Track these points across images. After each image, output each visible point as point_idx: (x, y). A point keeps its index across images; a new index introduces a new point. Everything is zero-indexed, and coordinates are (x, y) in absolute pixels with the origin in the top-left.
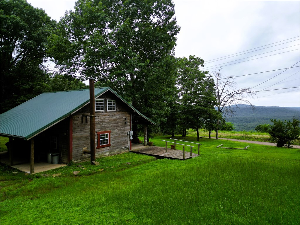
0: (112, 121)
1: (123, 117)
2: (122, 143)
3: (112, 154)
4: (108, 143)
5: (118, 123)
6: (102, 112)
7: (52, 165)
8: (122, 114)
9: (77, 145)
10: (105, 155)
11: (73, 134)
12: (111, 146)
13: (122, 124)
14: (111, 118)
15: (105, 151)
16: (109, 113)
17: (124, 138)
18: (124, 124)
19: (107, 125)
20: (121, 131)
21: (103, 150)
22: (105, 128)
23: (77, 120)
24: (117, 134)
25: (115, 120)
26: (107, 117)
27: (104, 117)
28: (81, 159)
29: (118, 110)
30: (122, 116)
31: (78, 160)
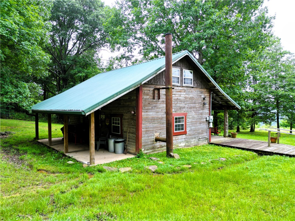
0: (188, 99)
1: (201, 96)
2: (200, 131)
3: (189, 144)
4: (183, 130)
5: (195, 103)
6: (178, 86)
7: (114, 154)
8: (200, 91)
9: (147, 129)
10: (180, 145)
11: (143, 113)
12: (187, 134)
13: (200, 105)
14: (187, 96)
15: (180, 141)
16: (185, 89)
17: (202, 124)
18: (202, 105)
19: (182, 105)
20: (199, 114)
21: (177, 138)
22: (181, 108)
23: (148, 95)
24: (193, 118)
25: (192, 98)
26: (182, 93)
27: (179, 93)
28: (152, 149)
29: (196, 85)
30: (201, 94)
31: (149, 150)
